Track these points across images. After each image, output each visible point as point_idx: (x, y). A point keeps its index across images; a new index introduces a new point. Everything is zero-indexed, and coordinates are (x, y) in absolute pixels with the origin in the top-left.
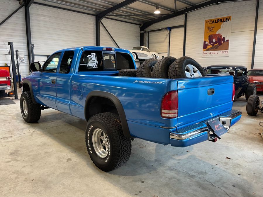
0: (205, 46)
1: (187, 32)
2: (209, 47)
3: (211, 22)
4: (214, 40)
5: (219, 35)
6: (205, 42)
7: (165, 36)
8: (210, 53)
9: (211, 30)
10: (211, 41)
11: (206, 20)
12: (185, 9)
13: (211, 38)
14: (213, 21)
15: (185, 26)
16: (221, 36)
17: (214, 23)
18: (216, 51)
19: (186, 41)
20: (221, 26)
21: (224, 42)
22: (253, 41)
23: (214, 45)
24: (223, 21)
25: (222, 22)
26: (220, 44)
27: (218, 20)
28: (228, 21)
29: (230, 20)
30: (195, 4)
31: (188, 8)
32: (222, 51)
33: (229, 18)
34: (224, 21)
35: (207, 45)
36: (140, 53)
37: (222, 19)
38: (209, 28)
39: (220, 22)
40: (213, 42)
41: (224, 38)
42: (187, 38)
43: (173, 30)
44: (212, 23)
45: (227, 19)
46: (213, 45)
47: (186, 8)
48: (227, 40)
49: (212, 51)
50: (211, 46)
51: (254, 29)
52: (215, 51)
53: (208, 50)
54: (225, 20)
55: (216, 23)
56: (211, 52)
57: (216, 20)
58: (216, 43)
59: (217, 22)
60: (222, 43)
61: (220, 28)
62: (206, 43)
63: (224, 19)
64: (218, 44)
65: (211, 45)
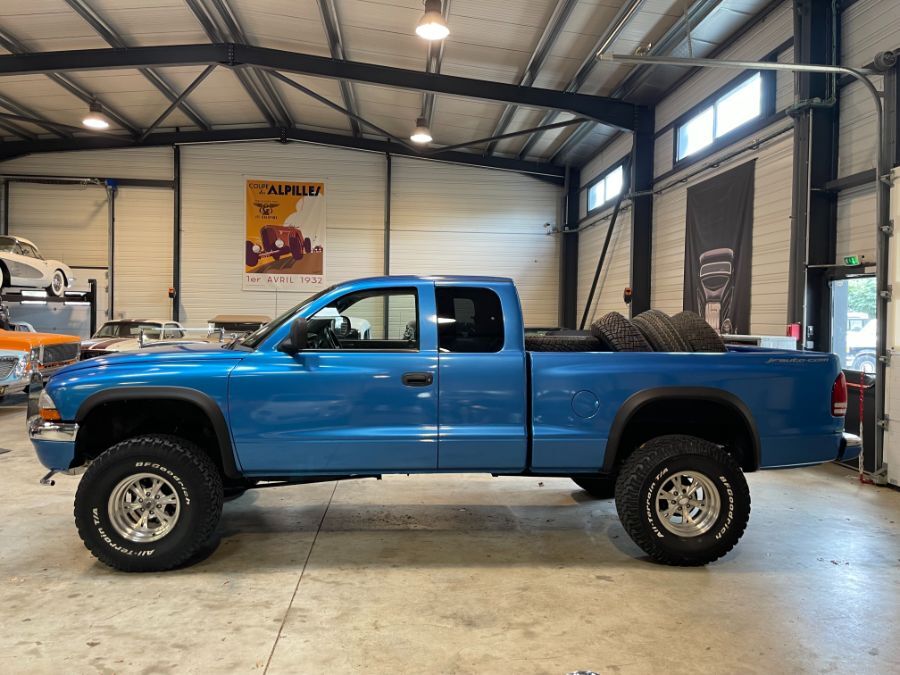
0: (252, 259)
1: (184, 205)
2: (265, 260)
3: (267, 191)
4: (279, 243)
5: (292, 229)
6: (249, 245)
7: (93, 209)
8: (270, 280)
9: (266, 213)
10: (269, 244)
11: (248, 181)
12: (173, 130)
13: (268, 236)
14: (273, 188)
15: (175, 185)
16: (298, 234)
17: (276, 193)
18: (289, 276)
19: (183, 236)
20: (299, 205)
21: (308, 250)
22: (383, 256)
23: (282, 257)
24: (301, 191)
25: (298, 194)
26: (298, 256)
27: (288, 188)
28: (317, 194)
29: (322, 193)
30: (210, 125)
31: (181, 130)
32: (305, 276)
33: (319, 188)
34: (305, 194)
35: (257, 254)
36: (16, 263)
37: (298, 187)
38: (259, 205)
39: (293, 194)
40: (276, 248)
41: (308, 240)
42: (183, 226)
43: (123, 191)
44: (269, 193)
45: (314, 190)
46: (276, 256)
47: (177, 128)
48: (317, 248)
49: (277, 276)
50: (272, 259)
51: (383, 227)
52: (285, 276)
53: (261, 270)
54: (307, 191)
55: (281, 193)
56: (272, 276)
57: (280, 186)
58: (284, 250)
59: (283, 190)
60: (305, 253)
61: (295, 211)
62: (256, 249)
63: (304, 188)
64: (291, 255)
65: (271, 255)
